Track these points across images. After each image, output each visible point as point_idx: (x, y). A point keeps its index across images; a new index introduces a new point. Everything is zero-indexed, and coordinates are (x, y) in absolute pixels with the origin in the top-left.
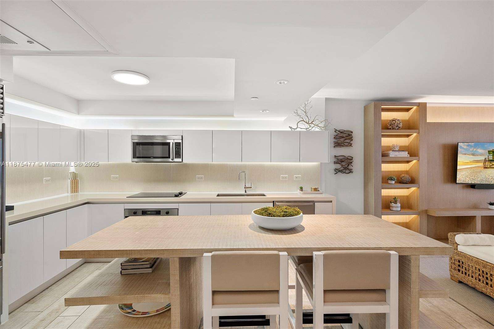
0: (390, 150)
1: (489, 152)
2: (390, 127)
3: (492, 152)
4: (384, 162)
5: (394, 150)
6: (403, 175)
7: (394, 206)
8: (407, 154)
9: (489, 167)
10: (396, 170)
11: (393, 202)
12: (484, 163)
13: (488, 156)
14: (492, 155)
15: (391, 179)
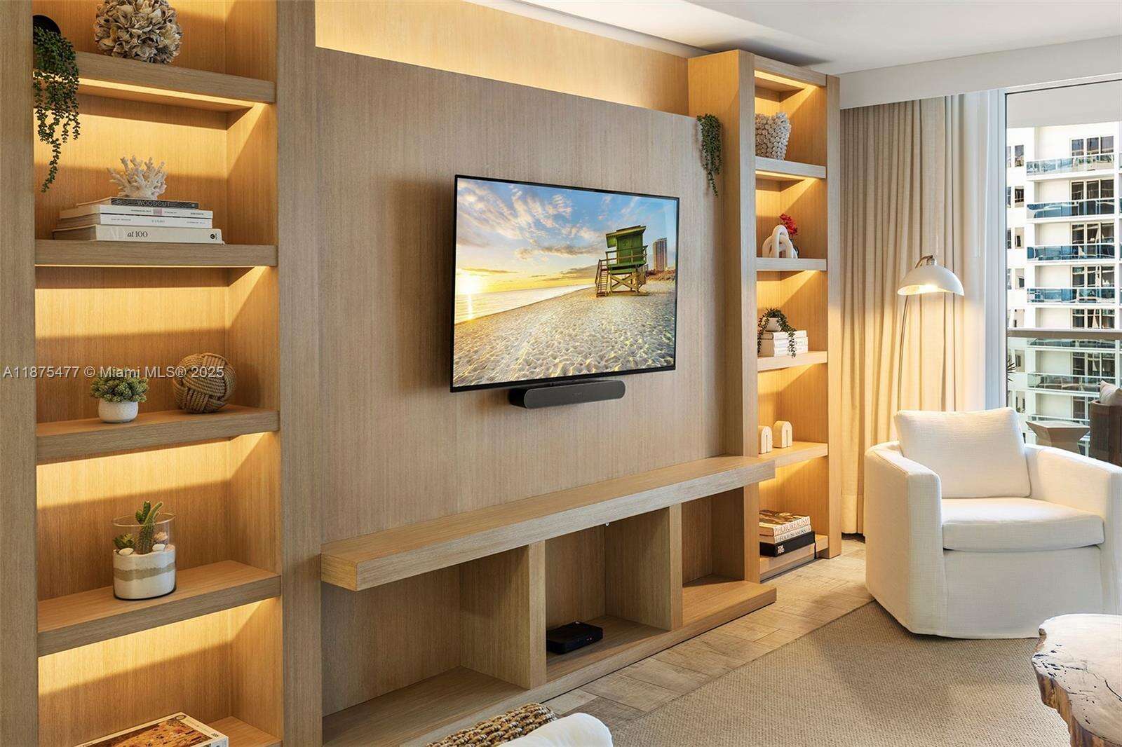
0: (98, 197)
1: (609, 237)
2: (108, 42)
3: (614, 241)
4: (50, 277)
5: (135, 195)
6: (191, 360)
7: (134, 567)
8: (209, 224)
9: (609, 290)
10: (158, 325)
11: (130, 544)
12: (597, 278)
13: (607, 253)
14: (615, 248)
15: (116, 391)
